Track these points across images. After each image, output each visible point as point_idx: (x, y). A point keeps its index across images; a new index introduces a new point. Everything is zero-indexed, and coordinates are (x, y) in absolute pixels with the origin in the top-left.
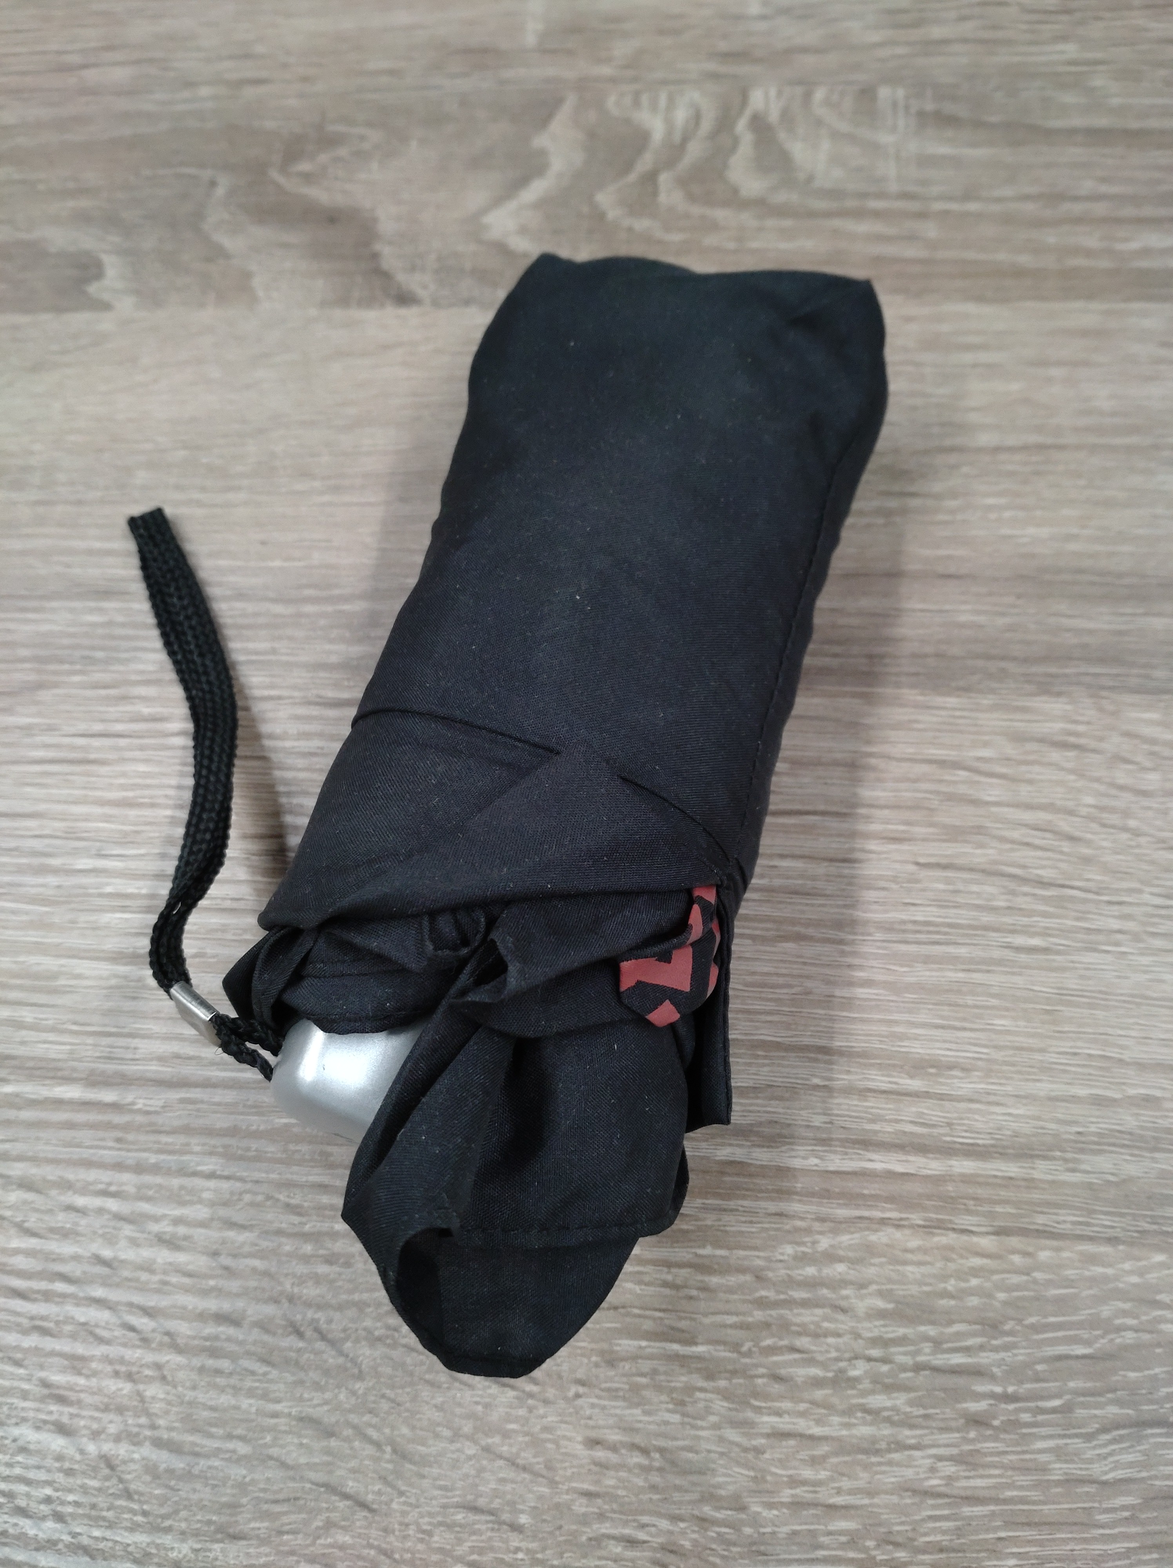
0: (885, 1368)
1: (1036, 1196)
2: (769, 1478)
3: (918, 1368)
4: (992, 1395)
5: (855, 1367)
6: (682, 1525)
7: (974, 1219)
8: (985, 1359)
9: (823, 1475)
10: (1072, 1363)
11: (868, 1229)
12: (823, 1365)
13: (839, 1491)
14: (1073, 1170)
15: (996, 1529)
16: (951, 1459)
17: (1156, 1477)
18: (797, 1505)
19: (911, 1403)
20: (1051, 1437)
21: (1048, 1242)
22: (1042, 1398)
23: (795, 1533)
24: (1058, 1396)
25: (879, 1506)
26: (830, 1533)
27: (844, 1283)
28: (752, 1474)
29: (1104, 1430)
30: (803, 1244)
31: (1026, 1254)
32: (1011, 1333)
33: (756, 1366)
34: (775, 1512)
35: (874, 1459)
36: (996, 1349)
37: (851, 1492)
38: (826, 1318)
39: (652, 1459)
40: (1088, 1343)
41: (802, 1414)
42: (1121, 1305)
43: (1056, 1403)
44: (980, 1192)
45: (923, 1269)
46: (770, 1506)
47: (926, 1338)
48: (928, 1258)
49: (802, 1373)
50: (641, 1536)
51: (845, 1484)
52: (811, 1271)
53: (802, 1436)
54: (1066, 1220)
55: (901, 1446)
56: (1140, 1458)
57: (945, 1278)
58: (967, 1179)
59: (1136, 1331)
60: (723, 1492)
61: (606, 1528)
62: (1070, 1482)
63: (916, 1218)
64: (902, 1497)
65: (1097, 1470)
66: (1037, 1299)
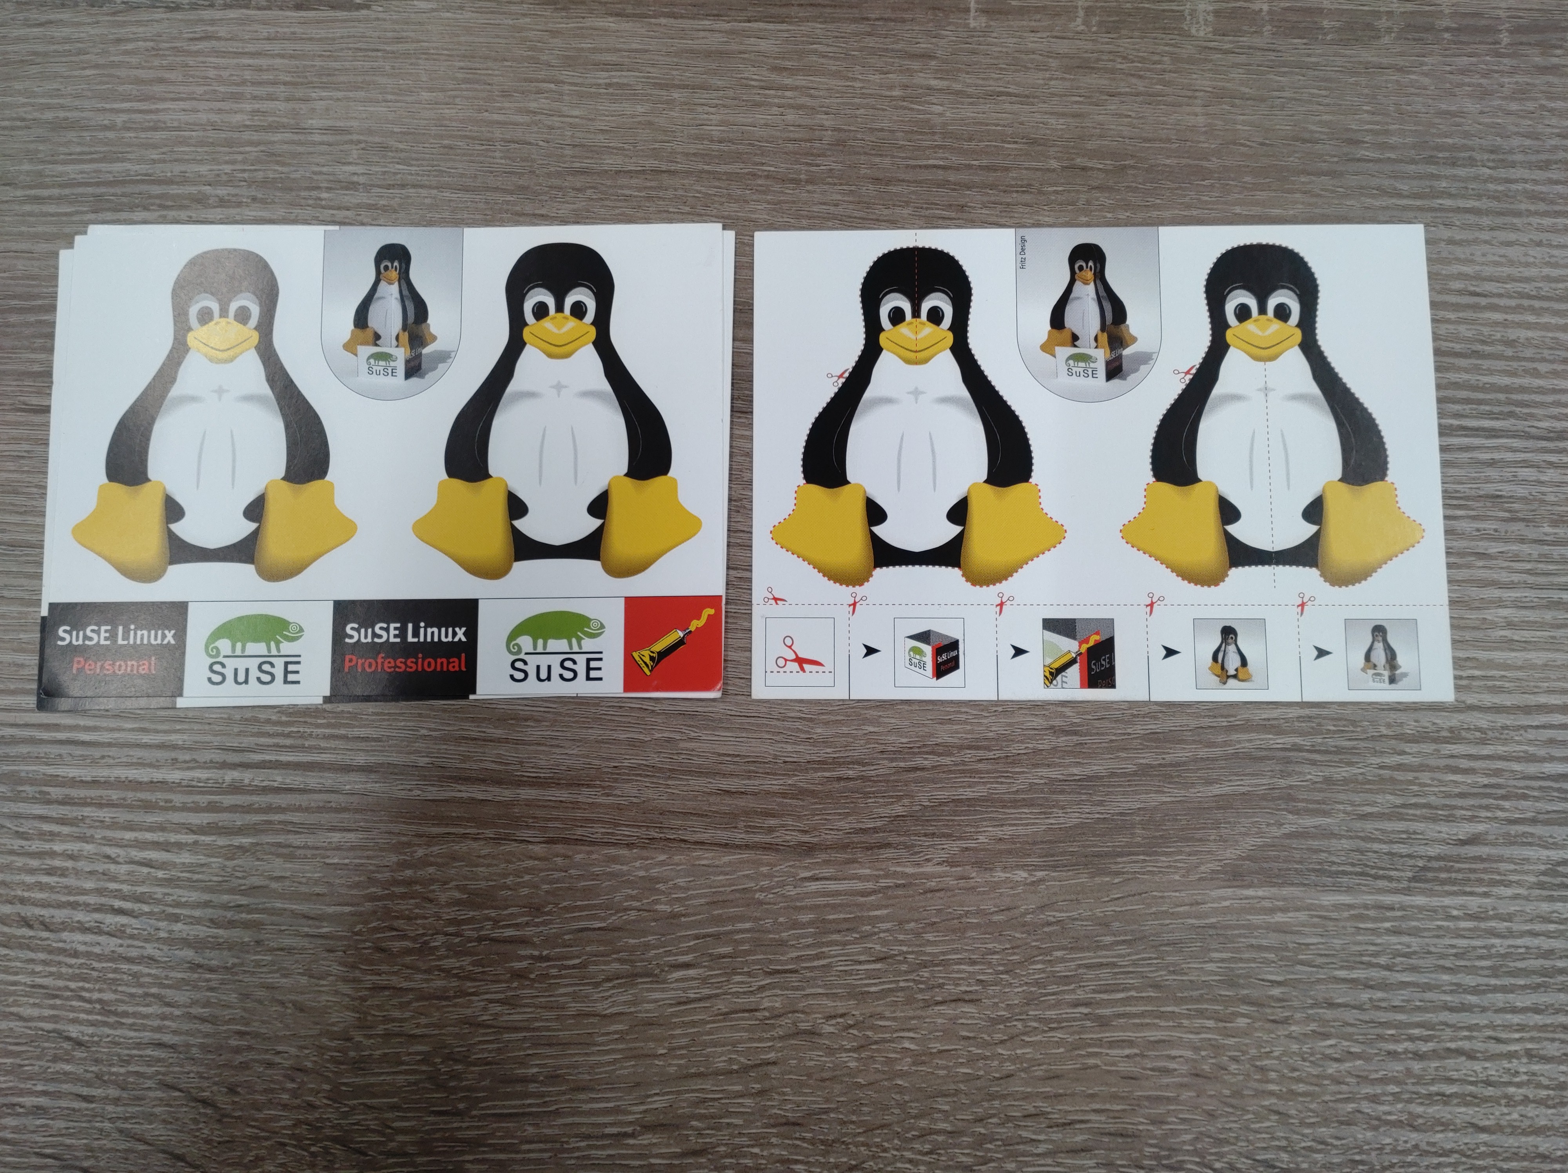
0: (457, 940)
1: (579, 814)
2: (369, 1018)
3: (480, 939)
4: (532, 957)
5: (435, 940)
6: (307, 1051)
7: (531, 832)
8: (529, 931)
9: (407, 1014)
10: (590, 933)
11: (453, 841)
12: (414, 939)
13: (418, 1026)
14: (608, 795)
15: (525, 1049)
16: (497, 1001)
17: (640, 1011)
18: (388, 1035)
19: (473, 964)
20: (571, 985)
21: (583, 848)
22: (567, 958)
23: (385, 1054)
24: (578, 957)
25: (444, 1035)
26: (410, 1054)
27: (432, 881)
28: (357, 1015)
29: (608, 980)
30: (405, 854)
31: (566, 857)
32: (549, 913)
33: (365, 941)
34: (372, 1041)
35: (444, 1003)
36: (537, 925)
37: (426, 1026)
38: (417, 906)
39: (287, 1008)
40: (604, 919)
41: (395, 973)
42: (630, 892)
43: (577, 961)
44: (539, 813)
45: (490, 869)
46: (370, 1037)
47: (489, 919)
48: (495, 862)
49: (397, 945)
50: (277, 1059)
51: (423, 1020)
52: (409, 873)
53: (394, 988)
54: (599, 831)
55: (465, 994)
56: (630, 998)
57: (505, 876)
58: (529, 803)
59: (639, 910)
60: (336, 1029)
61: (252, 1055)
62: (581, 1015)
63: (489, 833)
64: (462, 1029)
65: (600, 1007)
66: (569, 888)
